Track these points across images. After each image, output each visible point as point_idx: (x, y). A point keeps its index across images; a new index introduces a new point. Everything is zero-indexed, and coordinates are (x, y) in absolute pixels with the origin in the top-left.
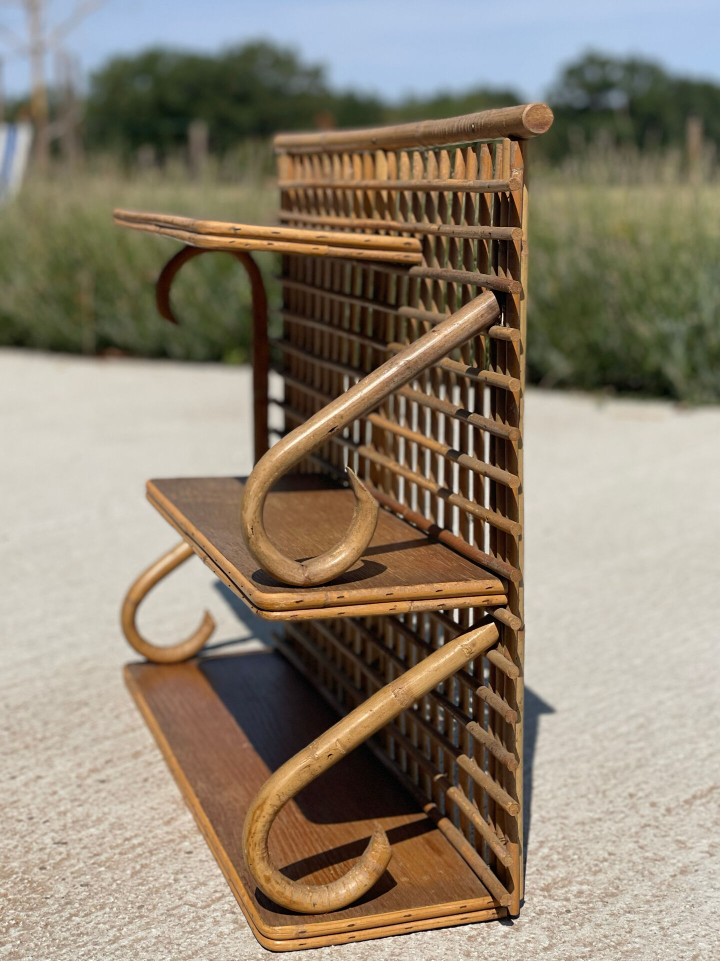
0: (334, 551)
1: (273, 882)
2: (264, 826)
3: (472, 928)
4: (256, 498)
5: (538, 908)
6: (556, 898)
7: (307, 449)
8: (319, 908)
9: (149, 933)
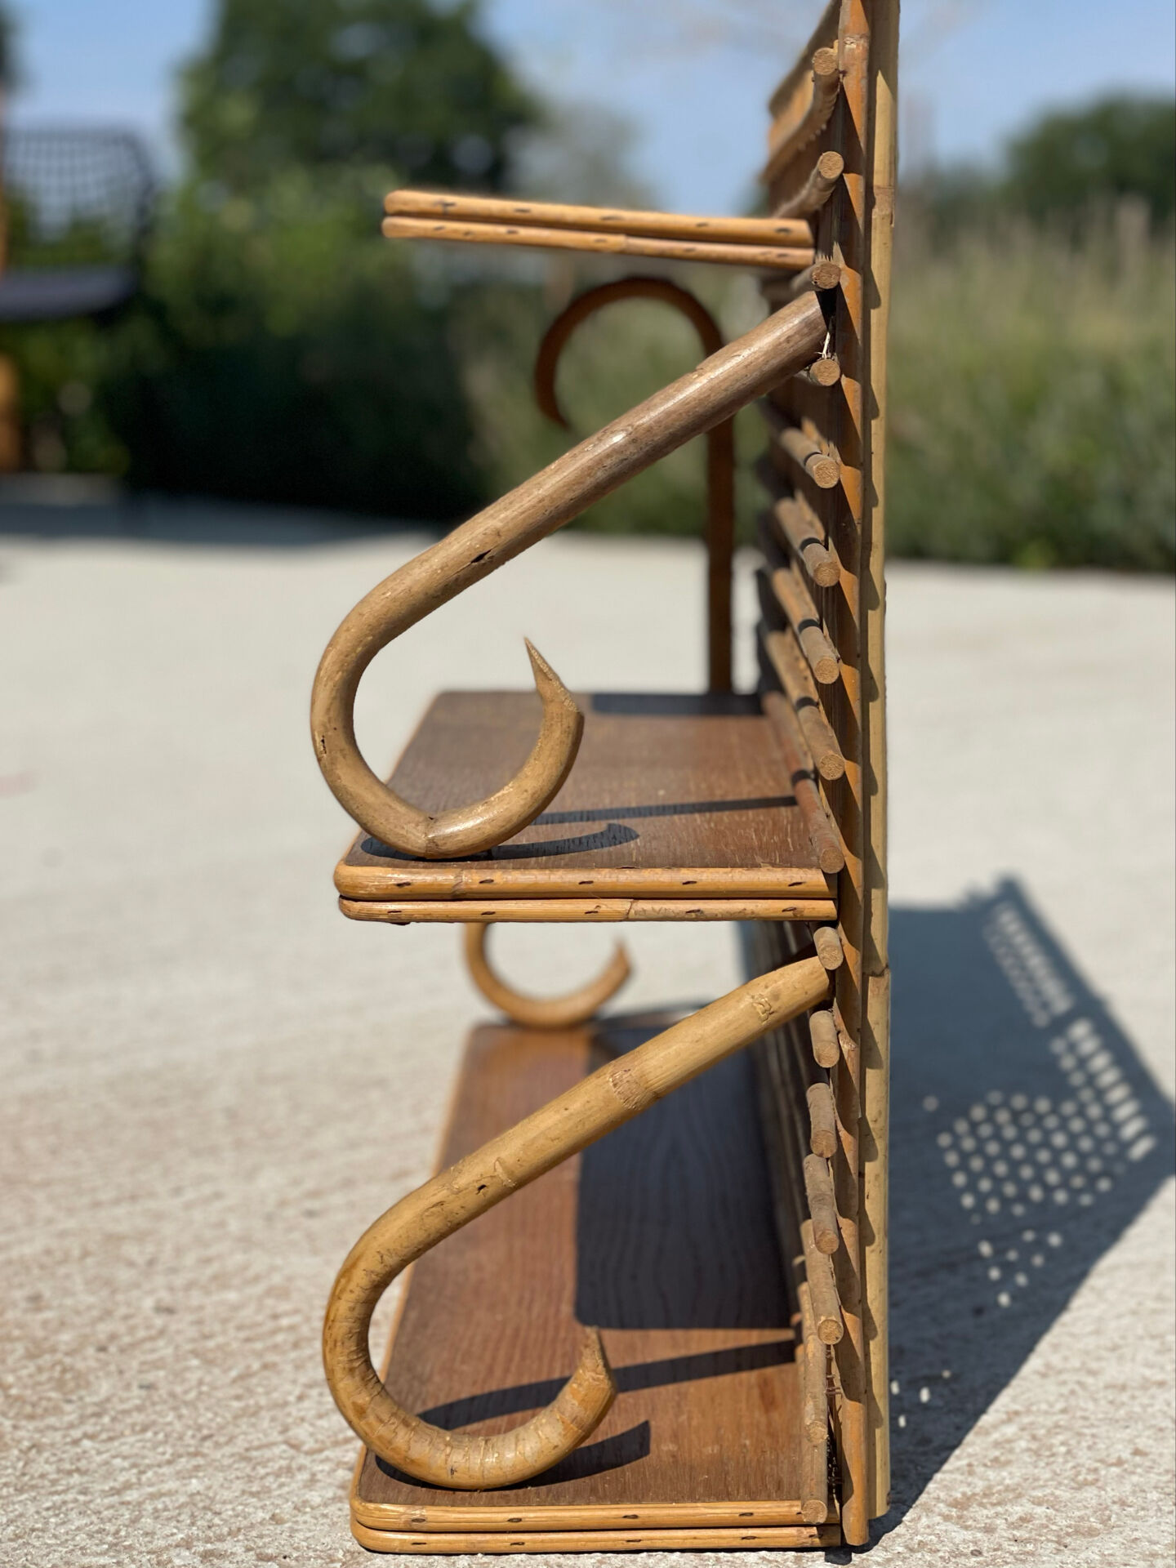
0: (493, 795)
1: (372, 1419)
2: (352, 1309)
3: (764, 1559)
4: (330, 684)
5: (919, 1538)
6: (970, 1523)
7: (431, 592)
8: (460, 1479)
9: (185, 1485)
